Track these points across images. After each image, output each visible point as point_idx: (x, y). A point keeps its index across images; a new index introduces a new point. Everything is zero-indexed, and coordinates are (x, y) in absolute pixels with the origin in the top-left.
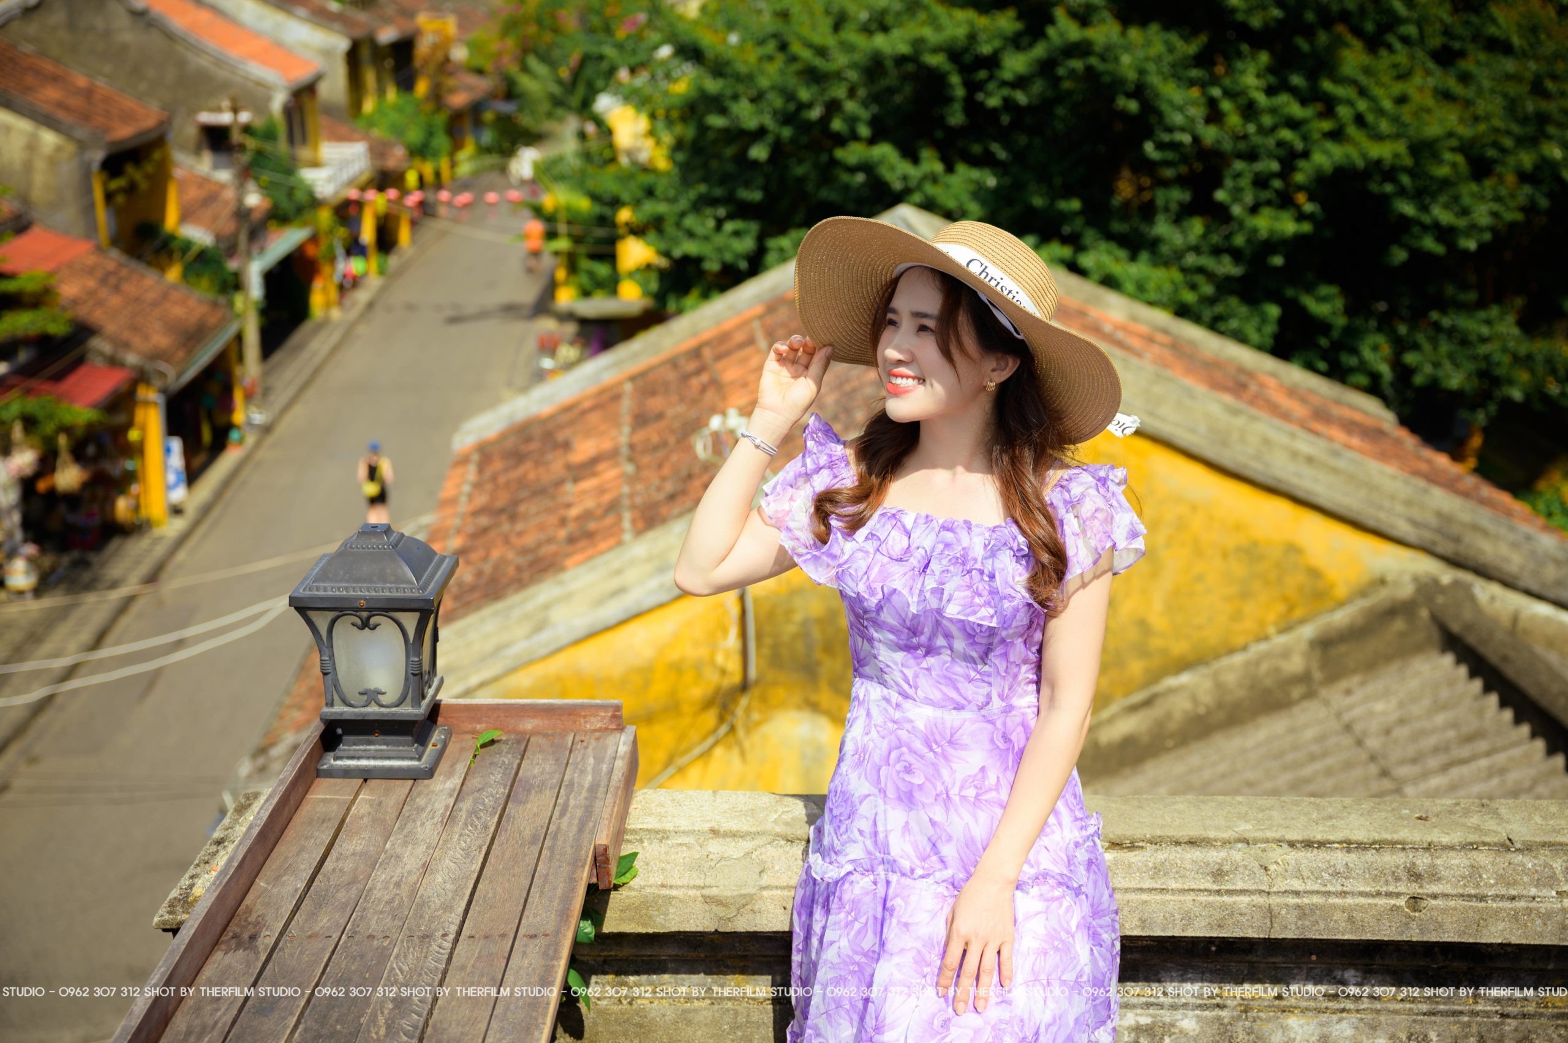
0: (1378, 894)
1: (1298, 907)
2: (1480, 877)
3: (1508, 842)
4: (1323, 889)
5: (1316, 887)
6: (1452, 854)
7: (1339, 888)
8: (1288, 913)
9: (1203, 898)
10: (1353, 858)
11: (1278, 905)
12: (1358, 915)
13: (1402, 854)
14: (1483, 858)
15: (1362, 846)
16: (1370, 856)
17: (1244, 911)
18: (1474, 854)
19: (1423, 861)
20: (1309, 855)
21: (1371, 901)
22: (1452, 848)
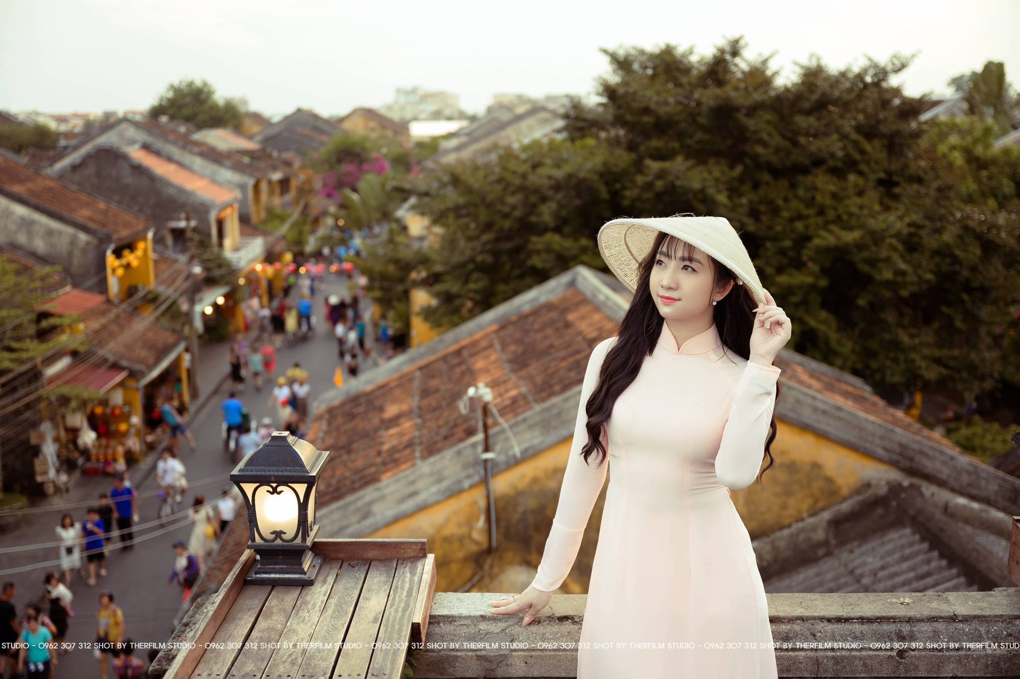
1: (834, 657)
2: (939, 637)
3: (954, 617)
6: (923, 624)
7: (857, 646)
8: (827, 662)
10: (865, 628)
11: (822, 657)
12: (869, 662)
13: (894, 625)
14: (940, 626)
15: (870, 621)
16: (875, 626)
17: (802, 661)
18: (935, 624)
19: (906, 629)
20: (839, 626)
21: (876, 653)
22: (921, 620)
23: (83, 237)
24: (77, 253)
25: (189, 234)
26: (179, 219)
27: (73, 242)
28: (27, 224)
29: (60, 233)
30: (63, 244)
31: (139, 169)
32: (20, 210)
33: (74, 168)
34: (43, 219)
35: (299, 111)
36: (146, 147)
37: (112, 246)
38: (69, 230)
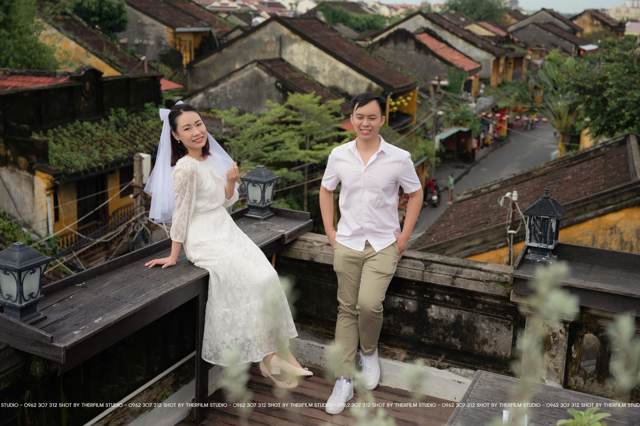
3: (481, 269)
7: (439, 272)
8: (427, 276)
9: (409, 270)
11: (425, 274)
12: (442, 279)
14: (474, 271)
17: (418, 274)
23: (375, 85)
25: (439, 89)
26: (435, 80)
27: (369, 88)
28: (344, 75)
29: (362, 82)
31: (420, 46)
32: (342, 67)
33: (382, 42)
34: (354, 73)
35: (543, 9)
36: (428, 31)
37: (391, 93)
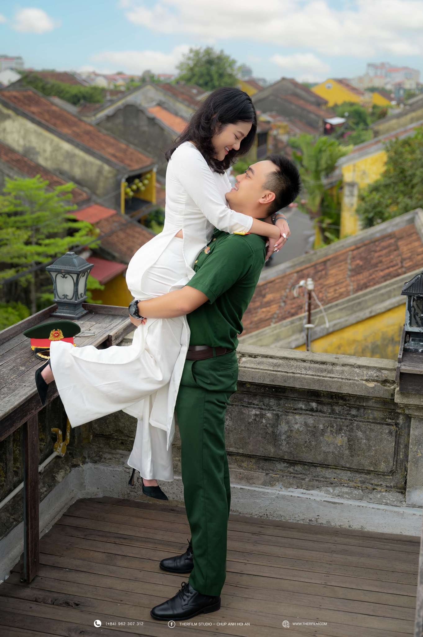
0: (315, 375)
2: (344, 373)
4: (300, 373)
5: (299, 372)
7: (305, 373)
9: (269, 372)
10: (313, 365)
15: (316, 362)
21: (313, 377)
23: (106, 168)
24: (102, 179)
29: (92, 164)
30: (92, 172)
31: (152, 121)
33: (109, 118)
34: (81, 154)
35: (284, 79)
36: (160, 104)
37: (126, 177)
38: (98, 162)
